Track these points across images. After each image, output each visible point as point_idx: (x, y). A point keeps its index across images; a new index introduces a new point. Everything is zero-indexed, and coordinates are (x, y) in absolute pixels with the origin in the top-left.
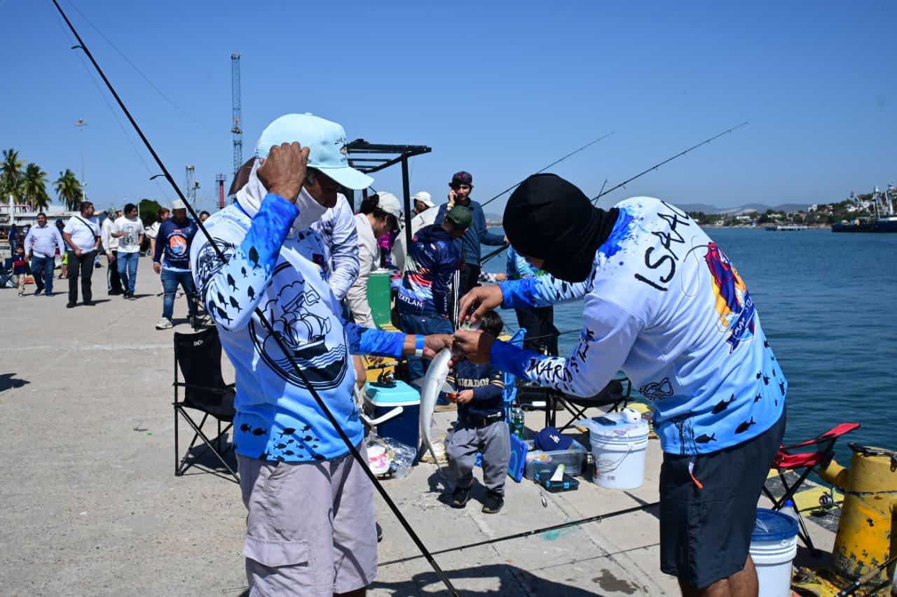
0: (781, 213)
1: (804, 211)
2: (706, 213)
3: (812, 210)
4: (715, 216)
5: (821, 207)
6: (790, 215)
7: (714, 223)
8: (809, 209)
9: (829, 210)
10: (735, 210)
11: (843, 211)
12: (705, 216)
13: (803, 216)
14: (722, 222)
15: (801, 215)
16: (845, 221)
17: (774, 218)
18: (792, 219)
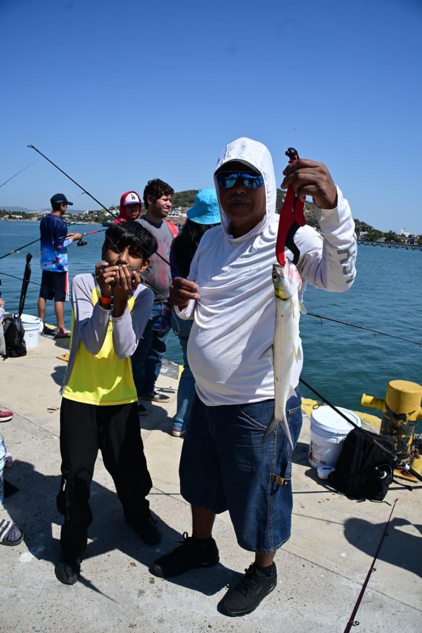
0: (70, 214)
1: (82, 213)
2: (26, 213)
3: (86, 214)
4: (32, 214)
5: (91, 212)
6: (75, 216)
7: (31, 219)
8: (84, 213)
9: (95, 214)
10: (39, 211)
11: (103, 215)
12: (26, 214)
13: (82, 217)
14: (36, 218)
15: (81, 216)
16: (109, 221)
17: (66, 217)
18: (75, 218)
